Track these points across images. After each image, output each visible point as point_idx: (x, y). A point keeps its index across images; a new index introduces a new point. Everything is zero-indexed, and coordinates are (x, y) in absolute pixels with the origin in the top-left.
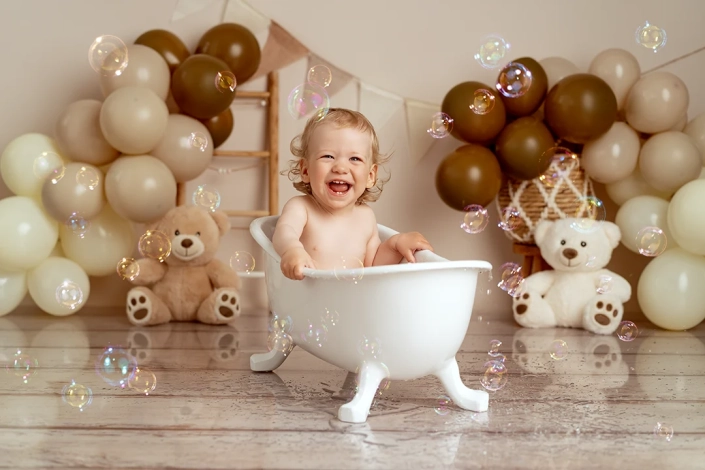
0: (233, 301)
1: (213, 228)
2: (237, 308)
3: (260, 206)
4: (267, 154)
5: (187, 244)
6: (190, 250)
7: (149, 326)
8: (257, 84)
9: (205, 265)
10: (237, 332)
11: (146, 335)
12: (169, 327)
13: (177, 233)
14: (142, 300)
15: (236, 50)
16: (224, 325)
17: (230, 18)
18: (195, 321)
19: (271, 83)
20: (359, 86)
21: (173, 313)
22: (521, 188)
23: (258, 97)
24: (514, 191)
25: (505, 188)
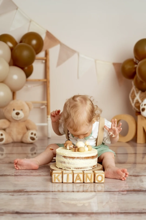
0: (35, 135)
1: (27, 108)
2: (37, 137)
3: (44, 100)
4: (45, 80)
5: (18, 114)
6: (19, 116)
7: (4, 144)
8: (42, 55)
9: (24, 121)
10: (36, 146)
11: (4, 148)
12: (12, 145)
13: (14, 110)
14: (2, 135)
15: (34, 42)
16: (32, 143)
17: (32, 30)
18: (22, 142)
19: (46, 54)
20: (78, 55)
21: (13, 139)
22: (140, 92)
23: (42, 59)
24: (137, 93)
25: (133, 92)
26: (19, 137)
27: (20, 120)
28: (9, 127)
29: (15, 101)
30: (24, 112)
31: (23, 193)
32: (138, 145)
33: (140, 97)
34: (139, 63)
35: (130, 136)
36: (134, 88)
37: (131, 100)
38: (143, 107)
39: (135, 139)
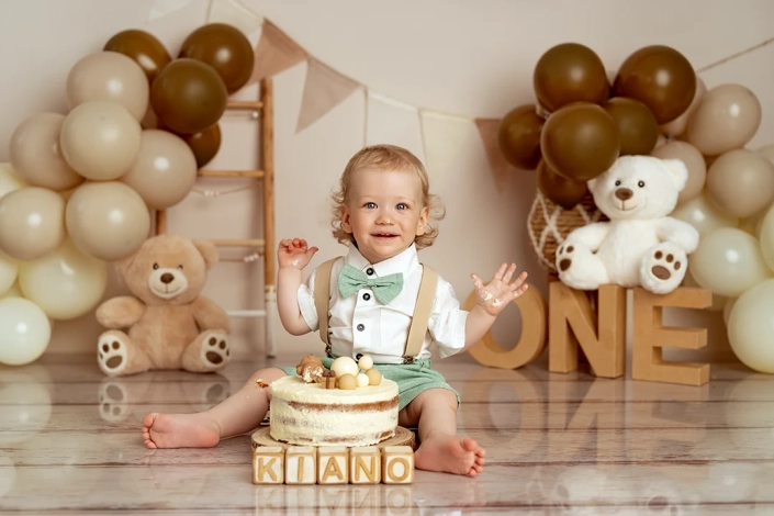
0: (222, 345)
1: (196, 260)
2: (228, 353)
3: (254, 235)
4: (260, 174)
5: (167, 279)
6: (171, 286)
8: (249, 93)
9: (190, 303)
10: (227, 381)
11: (122, 387)
12: (149, 377)
13: (155, 267)
14: (116, 346)
15: (224, 55)
17: (217, 18)
18: (180, 369)
19: (264, 92)
20: (366, 93)
21: (152, 360)
22: (558, 210)
23: (249, 108)
24: (550, 213)
25: (539, 210)
26: (173, 354)
27: (174, 298)
28: (139, 322)
29: (161, 238)
30: (188, 275)
32: (552, 376)
33: (559, 226)
34: (550, 118)
35: (527, 350)
36: (540, 198)
37: (533, 238)
38: (565, 255)
39: (542, 360)
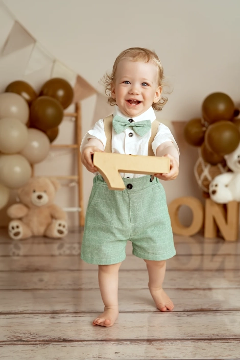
0: (64, 226)
1: (52, 188)
2: (66, 230)
3: (73, 173)
4: (75, 146)
6: (42, 200)
8: (71, 109)
9: (49, 207)
11: (20, 245)
12: (31, 240)
13: (34, 191)
14: (18, 227)
15: (61, 93)
16: (59, 239)
17: (56, 75)
18: (45, 236)
19: (77, 109)
21: (33, 232)
22: (209, 166)
23: (71, 116)
24: (206, 166)
25: (200, 165)
26: (41, 230)
27: (42, 206)
28: (27, 216)
30: (49, 195)
31: (66, 315)
32: (206, 240)
33: (210, 172)
35: (196, 227)
36: (201, 160)
37: (196, 175)
38: (214, 188)
39: (202, 232)
